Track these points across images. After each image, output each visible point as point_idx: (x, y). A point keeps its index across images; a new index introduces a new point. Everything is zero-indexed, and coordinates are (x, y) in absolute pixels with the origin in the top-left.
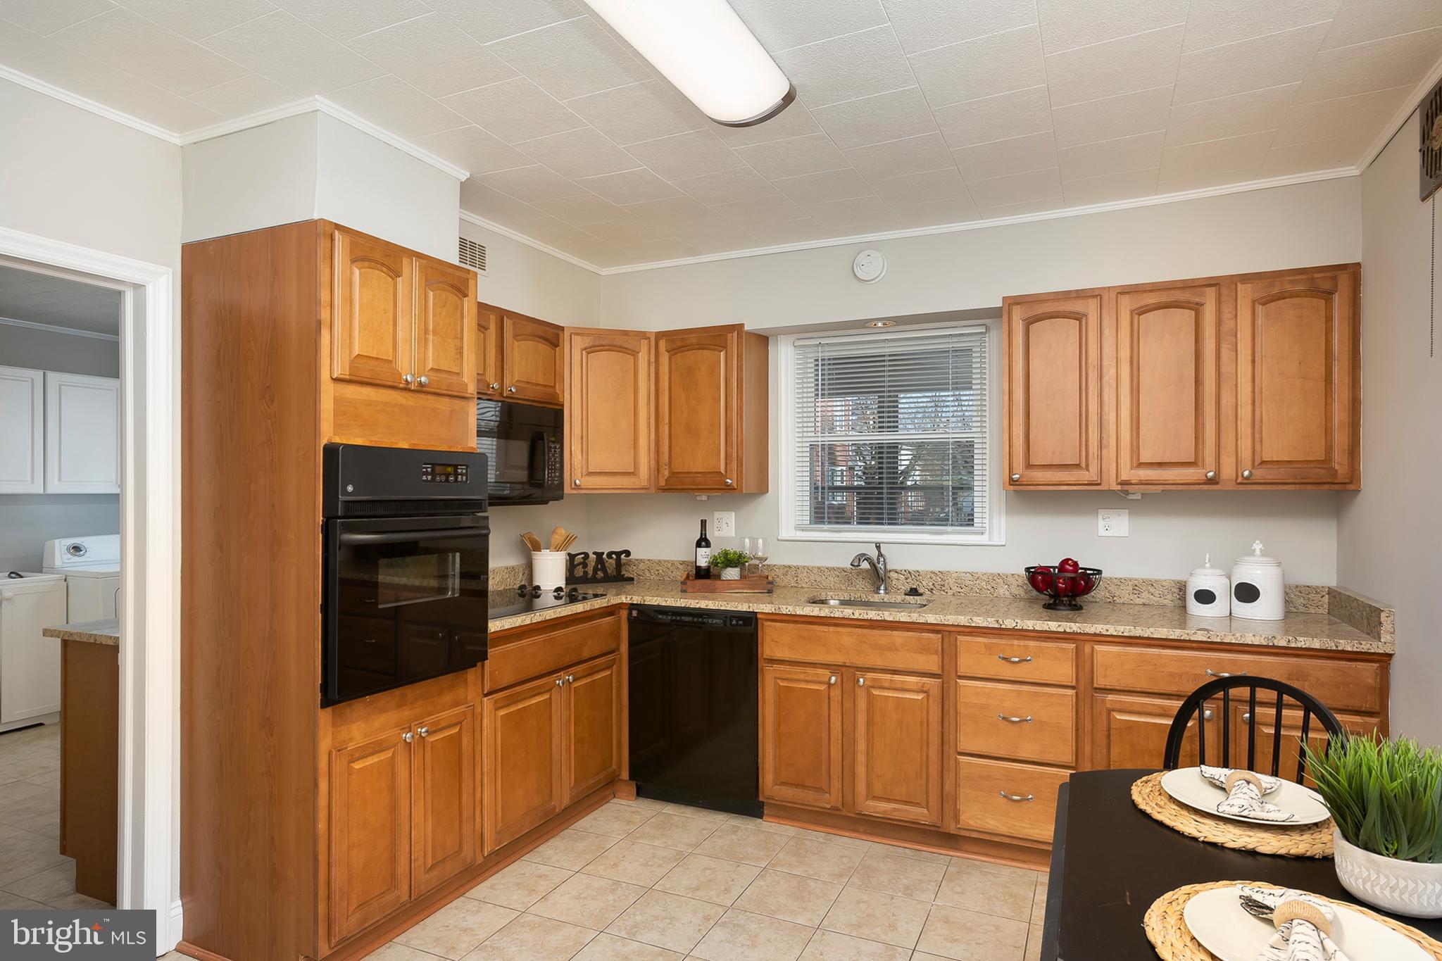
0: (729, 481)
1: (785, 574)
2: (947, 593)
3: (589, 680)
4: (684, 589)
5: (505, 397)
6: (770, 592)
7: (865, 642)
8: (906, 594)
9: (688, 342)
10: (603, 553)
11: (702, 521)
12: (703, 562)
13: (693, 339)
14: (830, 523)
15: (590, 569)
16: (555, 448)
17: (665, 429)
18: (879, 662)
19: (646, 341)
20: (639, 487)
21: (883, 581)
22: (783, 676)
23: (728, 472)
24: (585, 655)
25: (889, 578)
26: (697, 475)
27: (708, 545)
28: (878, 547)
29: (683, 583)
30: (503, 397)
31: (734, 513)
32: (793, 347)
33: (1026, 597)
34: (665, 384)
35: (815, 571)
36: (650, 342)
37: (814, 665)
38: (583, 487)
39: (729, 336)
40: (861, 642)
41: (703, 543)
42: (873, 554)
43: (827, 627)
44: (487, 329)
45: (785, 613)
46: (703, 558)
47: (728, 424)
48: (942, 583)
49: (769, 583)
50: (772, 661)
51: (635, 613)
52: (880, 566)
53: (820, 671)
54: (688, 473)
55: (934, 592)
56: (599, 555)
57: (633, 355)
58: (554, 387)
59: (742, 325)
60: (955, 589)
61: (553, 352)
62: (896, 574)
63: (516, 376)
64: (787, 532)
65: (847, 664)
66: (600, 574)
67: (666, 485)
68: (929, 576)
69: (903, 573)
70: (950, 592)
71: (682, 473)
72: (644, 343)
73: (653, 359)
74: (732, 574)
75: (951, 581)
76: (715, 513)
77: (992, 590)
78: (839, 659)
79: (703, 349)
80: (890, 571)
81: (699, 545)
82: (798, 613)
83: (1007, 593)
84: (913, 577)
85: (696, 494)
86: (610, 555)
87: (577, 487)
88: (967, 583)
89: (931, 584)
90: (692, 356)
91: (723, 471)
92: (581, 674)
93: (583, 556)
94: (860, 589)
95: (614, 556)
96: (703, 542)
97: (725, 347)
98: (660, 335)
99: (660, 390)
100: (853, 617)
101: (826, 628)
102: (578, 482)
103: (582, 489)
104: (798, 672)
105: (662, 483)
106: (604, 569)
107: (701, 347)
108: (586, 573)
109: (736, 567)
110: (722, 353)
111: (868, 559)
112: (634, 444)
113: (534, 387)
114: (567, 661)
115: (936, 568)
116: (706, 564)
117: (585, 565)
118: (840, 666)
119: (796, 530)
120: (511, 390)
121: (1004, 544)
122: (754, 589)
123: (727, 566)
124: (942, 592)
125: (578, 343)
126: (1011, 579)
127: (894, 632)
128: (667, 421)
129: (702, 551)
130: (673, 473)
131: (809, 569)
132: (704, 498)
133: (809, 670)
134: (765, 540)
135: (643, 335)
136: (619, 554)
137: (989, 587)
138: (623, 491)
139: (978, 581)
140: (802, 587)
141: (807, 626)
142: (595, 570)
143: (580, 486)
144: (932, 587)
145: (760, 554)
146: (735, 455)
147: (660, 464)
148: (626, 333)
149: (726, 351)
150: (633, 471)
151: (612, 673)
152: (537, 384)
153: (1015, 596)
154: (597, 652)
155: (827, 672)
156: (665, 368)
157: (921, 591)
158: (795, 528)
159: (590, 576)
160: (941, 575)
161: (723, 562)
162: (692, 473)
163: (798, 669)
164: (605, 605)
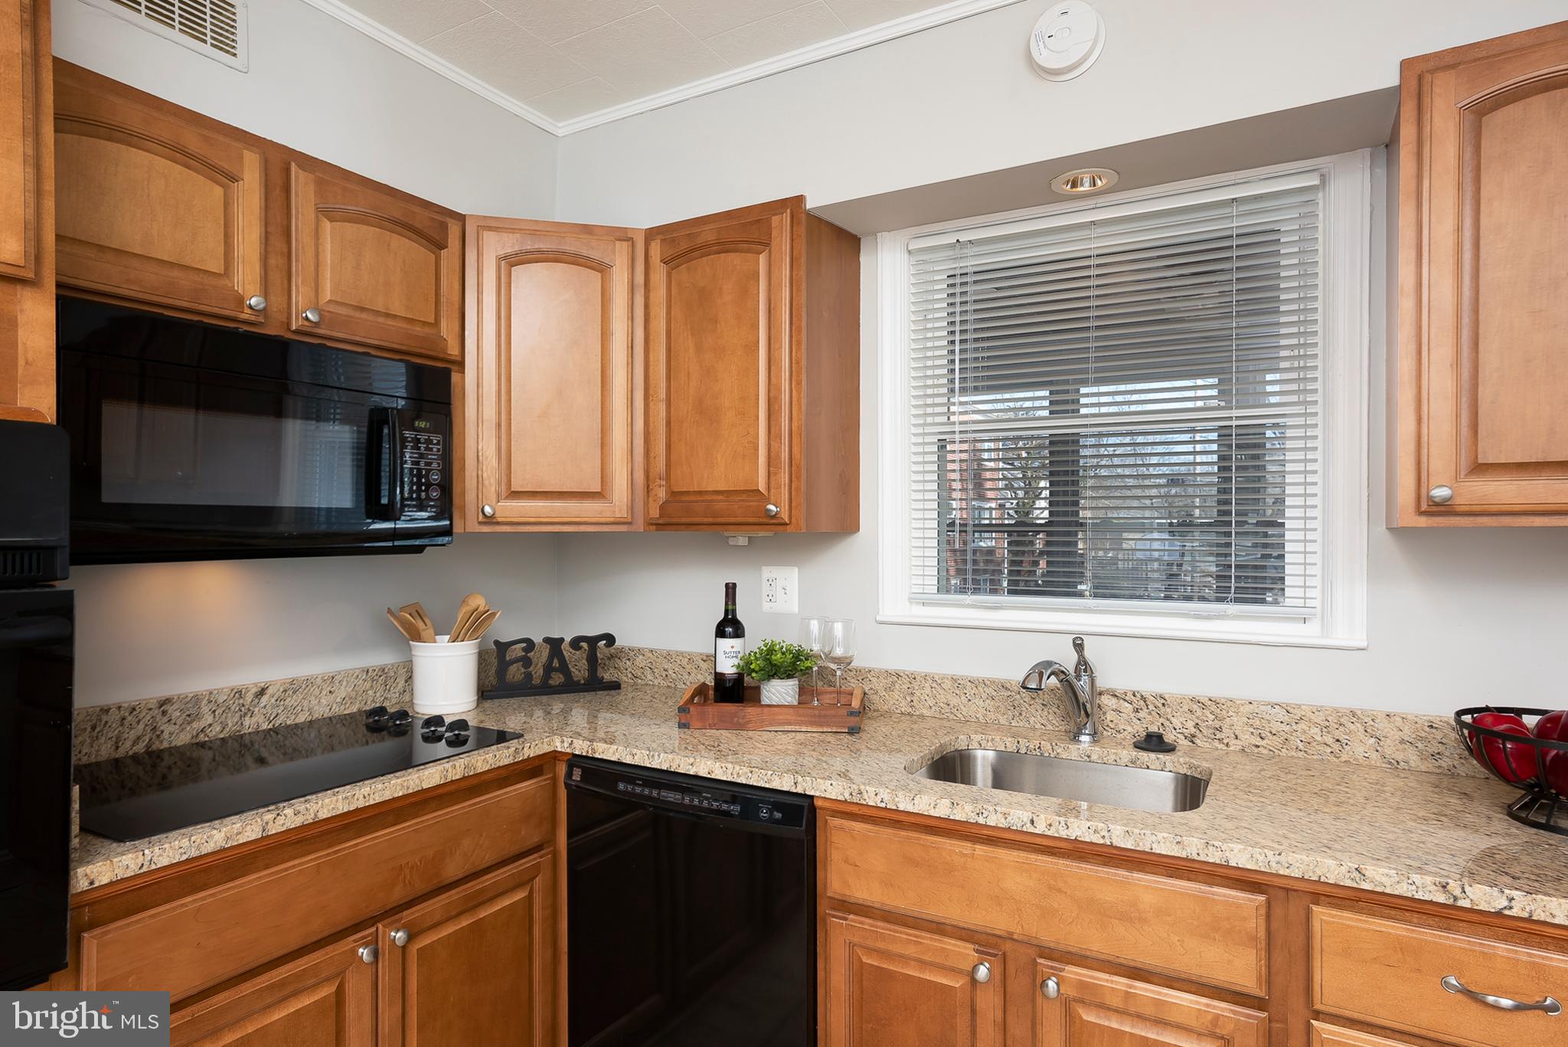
0: (772, 507)
1: (889, 689)
2: (1227, 745)
3: (465, 922)
4: (683, 721)
5: (294, 332)
6: (853, 731)
7: (1059, 891)
8: (1138, 746)
9: (700, 240)
10: (562, 640)
11: (727, 585)
12: (727, 666)
13: (708, 235)
14: (976, 591)
15: (537, 671)
16: (429, 441)
17: (660, 410)
18: (1096, 944)
19: (625, 244)
20: (612, 520)
21: (1087, 715)
22: (870, 943)
23: (772, 491)
24: (453, 870)
25: (1099, 706)
26: (714, 497)
27: (738, 631)
28: (1079, 646)
29: (682, 710)
30: (289, 329)
31: (797, 569)
32: (907, 255)
33: (1423, 768)
34: (660, 325)
35: (948, 684)
36: (633, 246)
37: (939, 928)
38: (500, 520)
39: (775, 220)
40: (1050, 888)
41: (729, 630)
42: (1068, 660)
43: (969, 845)
44: (234, 179)
45: (871, 803)
46: (729, 658)
47: (772, 395)
48: (1217, 724)
49: (852, 714)
50: (847, 906)
51: (577, 775)
52: (1083, 683)
53: (951, 944)
54: (700, 493)
55: (1198, 741)
56: (554, 644)
57: (601, 271)
58: (437, 323)
59: (800, 200)
60: (1247, 739)
61: (433, 257)
62: (1114, 700)
63: (328, 293)
64: (895, 604)
65: (1015, 937)
66: (557, 679)
67: (661, 516)
68: (1186, 708)
69: (1130, 697)
70: (1236, 746)
71: (688, 493)
72: (622, 248)
73: (640, 278)
74: (780, 692)
75: (1239, 722)
76: (763, 567)
77: (1336, 747)
78: (998, 921)
79: (727, 252)
80: (1100, 694)
81: (720, 633)
82: (902, 807)
83: (1374, 755)
84: (1151, 707)
85: (726, 534)
86: (576, 643)
87: (490, 520)
88: (1276, 727)
89: (1190, 724)
90: (705, 268)
91: (762, 487)
92: (438, 917)
93: (525, 645)
94: (1038, 726)
95: (584, 645)
96: (730, 626)
97: (766, 244)
98: (651, 234)
99: (651, 337)
100: (1031, 830)
101: (966, 847)
102: (488, 510)
103: (498, 523)
104: (902, 940)
105: (655, 513)
106: (564, 668)
107: (724, 246)
108: (529, 676)
109: (789, 677)
110: (761, 256)
111: (1060, 673)
112: (602, 438)
113: (381, 320)
114: (398, 895)
115: (1204, 689)
116: (734, 670)
117: (527, 662)
118: (999, 937)
119: (911, 603)
120: (307, 319)
121: (1364, 644)
122: (822, 726)
123: (771, 676)
124: (1216, 744)
125: (494, 247)
126: (1382, 725)
127: (1136, 875)
128: (663, 395)
129: (726, 644)
130: (674, 494)
131: (935, 681)
132: (742, 541)
133: (928, 939)
134: (847, 624)
135: (622, 235)
136: (593, 641)
137: (1329, 740)
138: (582, 529)
139: (1302, 726)
140: (922, 716)
141: (923, 836)
142: (548, 669)
143: (492, 516)
144: (1193, 730)
145: (839, 652)
146: (785, 455)
147: (651, 477)
148: (587, 229)
149: (770, 251)
150: (600, 490)
151: (531, 892)
152: (387, 315)
153: (1394, 765)
154: (489, 859)
155: (968, 950)
156: (660, 294)
157: (1169, 738)
158: (910, 599)
159: (536, 681)
160: (1213, 708)
161: (761, 670)
162: (707, 492)
163: (904, 933)
164: (507, 762)
